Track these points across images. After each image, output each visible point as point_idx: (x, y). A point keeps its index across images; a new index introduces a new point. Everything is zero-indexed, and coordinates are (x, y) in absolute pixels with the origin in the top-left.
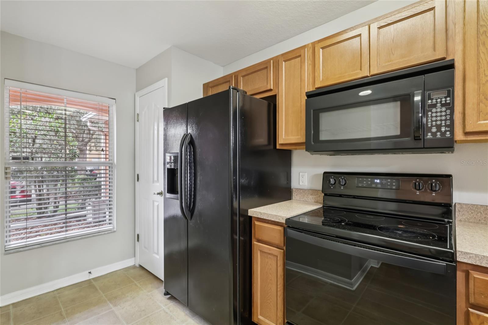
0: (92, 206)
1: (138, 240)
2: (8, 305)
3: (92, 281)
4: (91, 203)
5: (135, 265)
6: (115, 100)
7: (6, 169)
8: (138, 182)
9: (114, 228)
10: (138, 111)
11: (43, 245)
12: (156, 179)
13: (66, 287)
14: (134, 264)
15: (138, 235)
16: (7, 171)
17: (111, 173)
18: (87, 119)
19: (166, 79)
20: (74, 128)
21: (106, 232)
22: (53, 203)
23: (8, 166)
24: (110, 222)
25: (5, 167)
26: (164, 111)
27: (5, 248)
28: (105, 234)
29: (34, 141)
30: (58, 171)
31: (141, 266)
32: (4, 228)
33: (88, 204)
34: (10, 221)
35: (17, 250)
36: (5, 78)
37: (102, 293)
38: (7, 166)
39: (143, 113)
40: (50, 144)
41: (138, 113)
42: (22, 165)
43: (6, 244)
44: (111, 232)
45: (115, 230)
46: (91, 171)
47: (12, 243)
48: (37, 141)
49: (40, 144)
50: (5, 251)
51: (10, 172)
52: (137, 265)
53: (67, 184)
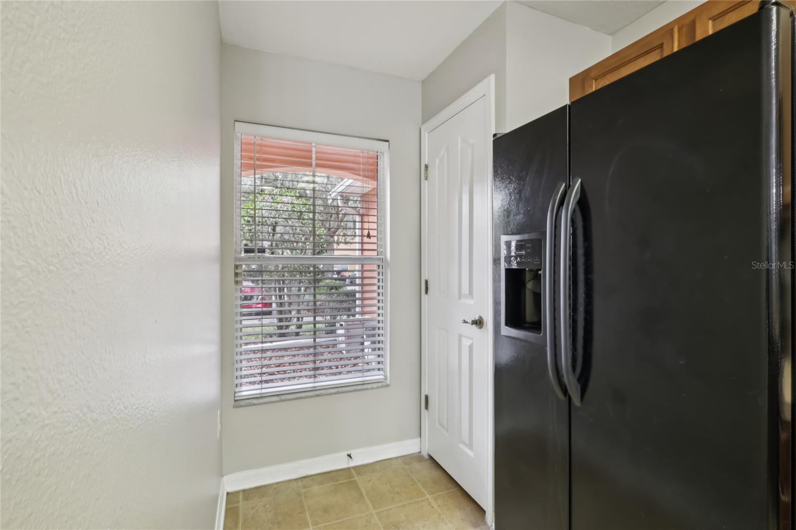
0: (345, 329)
1: (427, 407)
2: (237, 492)
3: (353, 472)
4: (343, 323)
5: (420, 452)
6: (388, 143)
7: (237, 267)
8: (427, 296)
9: (386, 378)
10: (425, 160)
11: (283, 397)
12: (465, 289)
13: (314, 475)
14: (420, 450)
15: (427, 397)
16: (238, 271)
17: (381, 277)
18: (337, 193)
19: (492, 77)
20: (320, 211)
21: (375, 386)
22: (296, 319)
23: (240, 263)
24: (380, 366)
25: (235, 265)
26: (493, 141)
27: (235, 397)
28: (373, 388)
29: (274, 230)
30: (301, 273)
31: (431, 458)
32: (234, 364)
33: (339, 325)
34: (241, 353)
35: (249, 401)
36: (235, 121)
37: (371, 506)
38: (238, 263)
39: (437, 161)
40: (292, 234)
41: (426, 163)
42: (255, 261)
43: (237, 390)
44: (382, 387)
45: (388, 382)
46: (339, 272)
47: (244, 388)
48: (279, 229)
49: (280, 233)
50: (235, 401)
51: (242, 273)
52: (425, 454)
53: (316, 295)
